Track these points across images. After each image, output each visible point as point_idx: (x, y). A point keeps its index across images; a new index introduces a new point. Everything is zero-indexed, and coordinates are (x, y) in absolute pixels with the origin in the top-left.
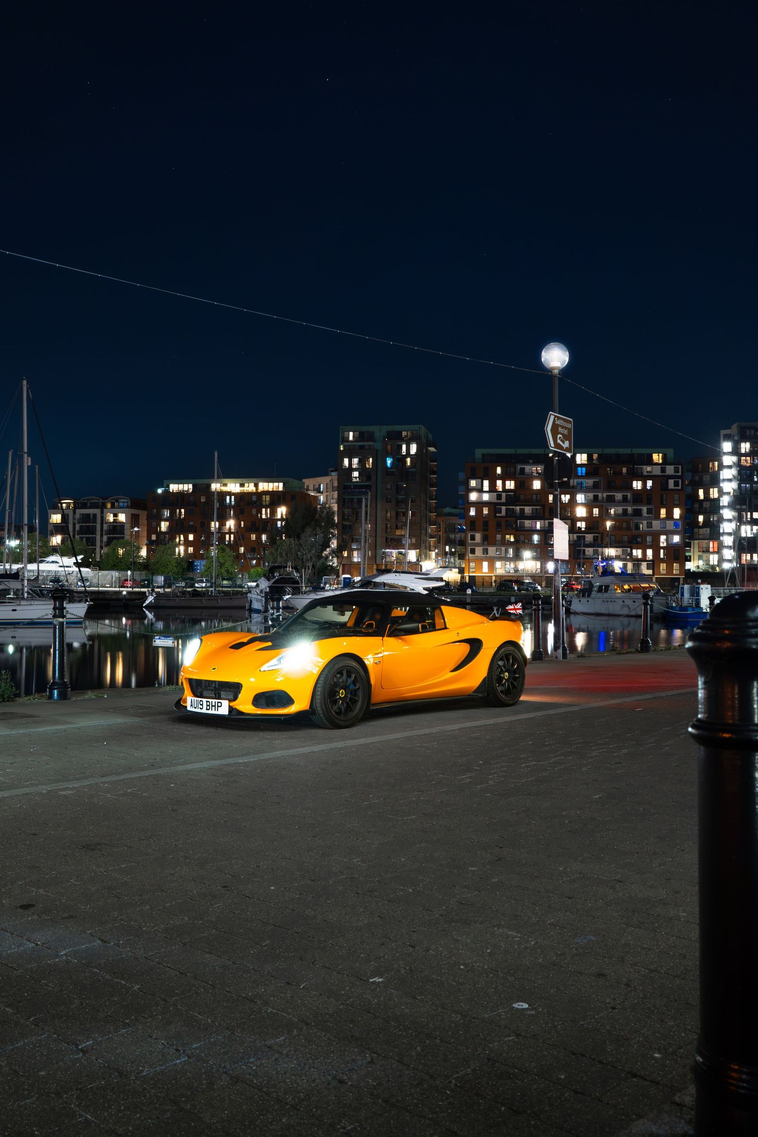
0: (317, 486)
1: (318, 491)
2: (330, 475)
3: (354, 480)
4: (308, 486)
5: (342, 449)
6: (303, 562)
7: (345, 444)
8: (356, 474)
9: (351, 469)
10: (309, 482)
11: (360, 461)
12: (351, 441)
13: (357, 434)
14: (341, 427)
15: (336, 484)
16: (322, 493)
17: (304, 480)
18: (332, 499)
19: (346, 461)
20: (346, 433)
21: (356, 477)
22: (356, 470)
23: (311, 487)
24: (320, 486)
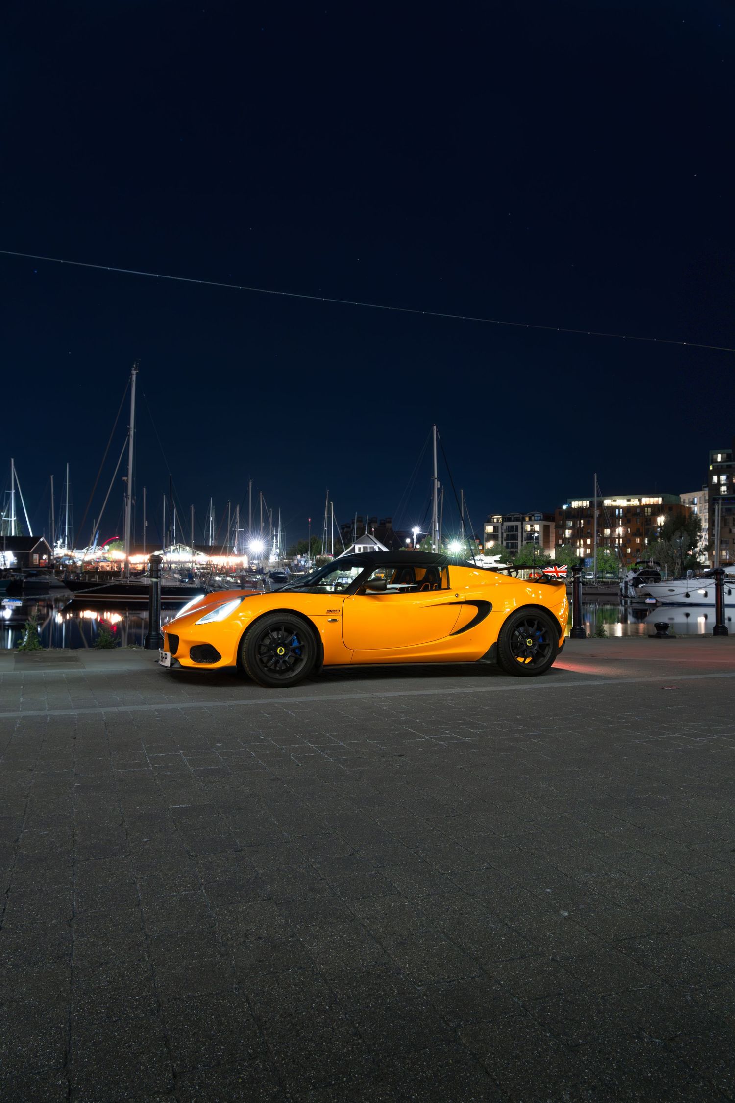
0: (691, 500)
1: (693, 503)
2: (704, 490)
3: (722, 493)
4: (684, 500)
5: (711, 468)
7: (715, 464)
8: (723, 488)
9: (719, 484)
10: (685, 498)
11: (727, 478)
12: (720, 462)
13: (725, 456)
14: (710, 451)
15: (707, 498)
16: (696, 505)
17: (680, 495)
18: (705, 509)
19: (715, 479)
20: (715, 456)
21: (724, 491)
22: (724, 485)
23: (687, 501)
24: (694, 499)
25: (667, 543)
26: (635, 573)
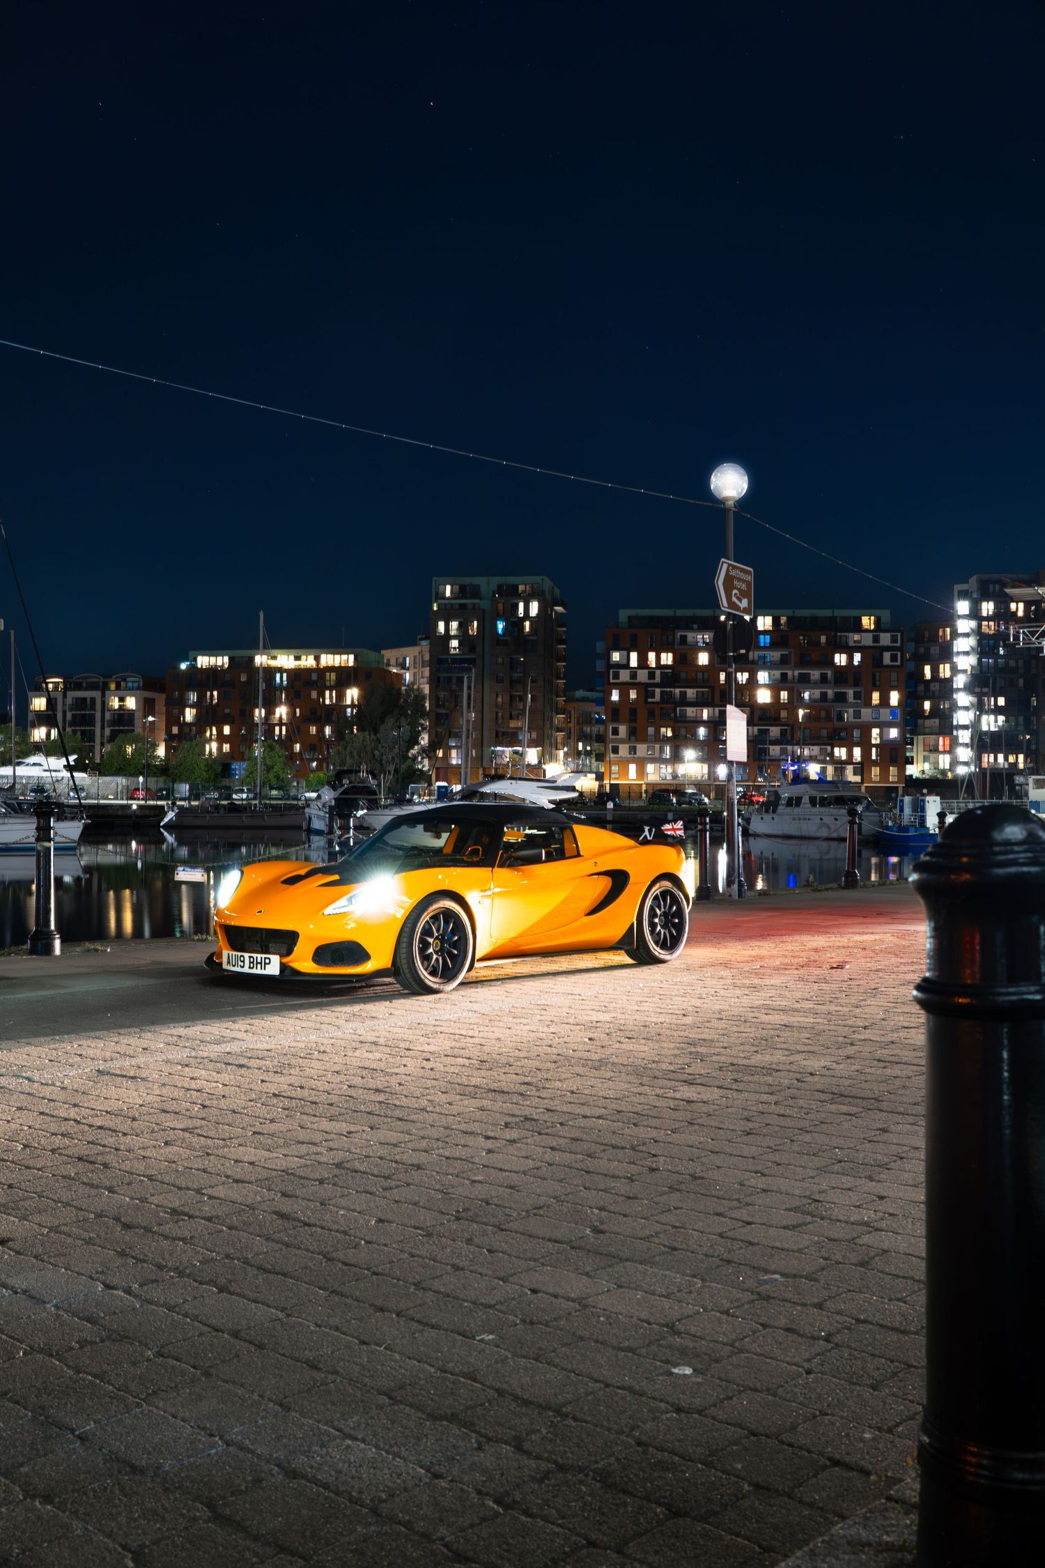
0: (401, 660)
1: (403, 666)
2: (420, 645)
3: (452, 651)
4: (388, 660)
5: (435, 609)
6: (381, 764)
7: (440, 601)
8: (455, 643)
9: (447, 637)
10: (390, 655)
11: (460, 626)
12: (449, 598)
13: (457, 588)
14: (434, 578)
15: (427, 657)
16: (408, 669)
17: (383, 652)
18: (422, 677)
19: (441, 626)
20: (441, 587)
21: (455, 648)
22: (454, 637)
23: (393, 662)
24: (405, 659)
25: (373, 736)
26: (335, 790)
